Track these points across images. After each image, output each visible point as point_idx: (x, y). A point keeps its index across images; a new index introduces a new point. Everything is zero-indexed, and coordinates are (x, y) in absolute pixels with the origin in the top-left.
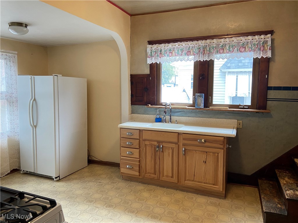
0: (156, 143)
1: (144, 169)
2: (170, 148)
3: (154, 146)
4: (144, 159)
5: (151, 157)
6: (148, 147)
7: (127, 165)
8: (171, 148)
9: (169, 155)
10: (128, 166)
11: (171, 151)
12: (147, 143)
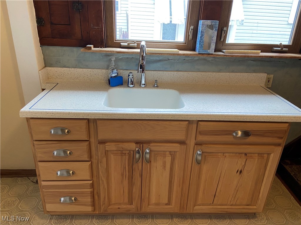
0: (133, 146)
1: (105, 198)
2: (168, 153)
3: (128, 152)
4: (103, 181)
5: (122, 175)
6: (112, 157)
7: (62, 197)
8: (170, 152)
9: (165, 167)
10: (62, 199)
11: (168, 159)
12: (110, 147)
